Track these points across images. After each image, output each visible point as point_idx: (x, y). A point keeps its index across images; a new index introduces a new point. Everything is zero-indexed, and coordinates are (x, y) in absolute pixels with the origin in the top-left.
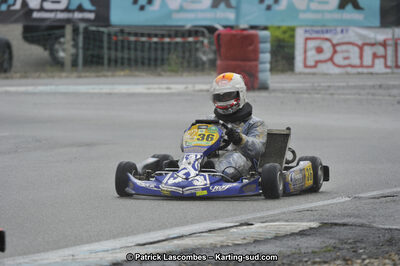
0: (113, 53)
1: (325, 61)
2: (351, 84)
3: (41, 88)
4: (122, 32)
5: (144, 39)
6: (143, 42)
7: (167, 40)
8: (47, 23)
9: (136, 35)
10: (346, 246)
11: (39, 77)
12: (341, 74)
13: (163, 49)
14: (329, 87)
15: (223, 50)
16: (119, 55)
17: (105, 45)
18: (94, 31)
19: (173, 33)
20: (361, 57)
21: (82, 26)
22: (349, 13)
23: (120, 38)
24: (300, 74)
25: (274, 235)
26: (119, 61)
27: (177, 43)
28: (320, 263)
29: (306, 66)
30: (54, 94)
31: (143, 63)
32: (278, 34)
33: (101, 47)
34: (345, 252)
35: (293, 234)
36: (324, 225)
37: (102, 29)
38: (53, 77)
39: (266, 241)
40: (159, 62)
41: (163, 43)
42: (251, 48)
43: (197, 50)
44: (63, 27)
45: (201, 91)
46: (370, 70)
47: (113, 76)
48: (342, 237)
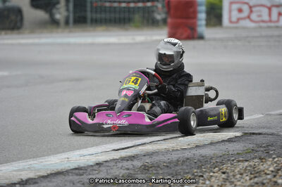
0: (94, 15)
1: (244, 18)
2: (264, 33)
3: (44, 41)
5: (116, 5)
6: (115, 8)
7: (132, 5)
9: (110, 1)
10: (262, 149)
11: (42, 33)
12: (255, 28)
13: (129, 11)
14: (247, 37)
16: (99, 16)
17: (89, 9)
20: (270, 15)
23: (99, 4)
24: (227, 27)
25: (209, 142)
26: (98, 20)
27: (139, 8)
28: (242, 161)
29: (231, 22)
31: (115, 22)
33: (85, 11)
34: (260, 153)
35: (223, 141)
36: (246, 134)
38: (52, 32)
39: (204, 146)
40: (126, 21)
41: (129, 8)
42: (191, 10)
43: (153, 12)
46: (276, 24)
48: (258, 143)
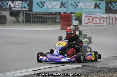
0: (33, 19)
1: (90, 22)
2: (97, 28)
4: (36, 14)
5: (42, 16)
6: (41, 17)
7: (48, 16)
8: (16, 11)
9: (40, 14)
11: (13, 25)
12: (94, 26)
13: (47, 19)
14: (91, 29)
15: (62, 19)
16: (35, 20)
17: (31, 17)
18: (28, 13)
19: (49, 14)
20: (100, 21)
21: (25, 12)
22: (97, 9)
23: (35, 15)
24: (83, 25)
26: (35, 21)
27: (50, 17)
29: (85, 23)
30: (17, 30)
31: (41, 22)
32: (78, 15)
33: (30, 18)
37: (30, 13)
38: (17, 25)
40: (46, 22)
41: (47, 17)
43: (56, 19)
44: (20, 12)
45: (56, 30)
46: (102, 25)
47: (33, 25)
